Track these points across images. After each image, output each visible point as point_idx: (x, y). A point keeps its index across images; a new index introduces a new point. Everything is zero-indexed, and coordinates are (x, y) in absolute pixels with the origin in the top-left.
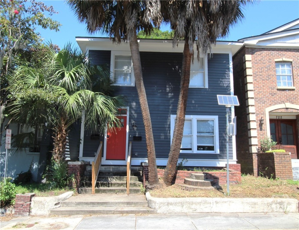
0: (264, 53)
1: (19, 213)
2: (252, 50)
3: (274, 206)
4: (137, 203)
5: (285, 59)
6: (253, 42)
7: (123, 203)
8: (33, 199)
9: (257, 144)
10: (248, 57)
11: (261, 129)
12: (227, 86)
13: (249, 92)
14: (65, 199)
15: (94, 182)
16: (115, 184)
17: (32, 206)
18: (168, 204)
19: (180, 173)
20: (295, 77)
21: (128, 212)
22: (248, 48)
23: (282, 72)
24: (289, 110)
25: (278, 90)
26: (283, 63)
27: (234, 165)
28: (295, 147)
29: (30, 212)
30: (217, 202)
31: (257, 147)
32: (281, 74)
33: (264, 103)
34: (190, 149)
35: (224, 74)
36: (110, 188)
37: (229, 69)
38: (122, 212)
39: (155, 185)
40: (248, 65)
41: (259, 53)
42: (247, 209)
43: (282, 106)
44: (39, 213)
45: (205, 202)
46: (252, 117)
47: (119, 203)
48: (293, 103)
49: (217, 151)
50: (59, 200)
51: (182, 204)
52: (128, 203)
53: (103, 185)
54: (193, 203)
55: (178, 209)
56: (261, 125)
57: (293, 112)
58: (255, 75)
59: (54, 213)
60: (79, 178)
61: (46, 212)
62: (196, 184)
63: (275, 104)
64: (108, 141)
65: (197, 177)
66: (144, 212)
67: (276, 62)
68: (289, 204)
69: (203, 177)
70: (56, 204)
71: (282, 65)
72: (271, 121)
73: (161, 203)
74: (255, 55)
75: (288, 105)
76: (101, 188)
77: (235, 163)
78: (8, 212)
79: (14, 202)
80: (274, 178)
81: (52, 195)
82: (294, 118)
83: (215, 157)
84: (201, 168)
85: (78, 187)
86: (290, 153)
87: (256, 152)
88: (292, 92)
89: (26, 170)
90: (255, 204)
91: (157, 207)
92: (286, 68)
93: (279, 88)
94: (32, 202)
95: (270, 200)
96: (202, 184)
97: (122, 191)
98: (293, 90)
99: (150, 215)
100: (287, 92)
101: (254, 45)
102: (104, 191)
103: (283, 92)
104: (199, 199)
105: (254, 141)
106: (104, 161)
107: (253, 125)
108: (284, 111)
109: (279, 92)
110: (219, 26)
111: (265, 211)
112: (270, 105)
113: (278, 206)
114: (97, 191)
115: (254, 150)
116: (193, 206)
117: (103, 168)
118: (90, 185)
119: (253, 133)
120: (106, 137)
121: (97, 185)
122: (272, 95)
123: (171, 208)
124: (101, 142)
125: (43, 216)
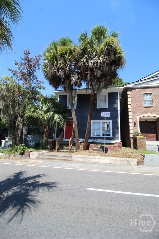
0: (137, 90)
1: (26, 157)
2: (131, 89)
3: (124, 162)
4: (68, 157)
5: (148, 92)
6: (131, 86)
7: (62, 156)
8: (31, 153)
9: (133, 133)
10: (129, 93)
11: (135, 126)
12: (117, 107)
13: (129, 109)
14: (43, 153)
15: (57, 148)
16: (65, 149)
17: (30, 155)
18: (78, 158)
19: (91, 145)
20: (153, 101)
21: (62, 160)
22: (129, 89)
23: (147, 99)
24: (150, 117)
25: (144, 107)
26: (147, 94)
27: (119, 143)
28: (155, 135)
29: (29, 157)
30: (98, 158)
31: (133, 135)
32: (146, 100)
33: (137, 114)
34: (100, 135)
35: (115, 102)
36: (63, 150)
37: (118, 99)
38: (60, 160)
39: (78, 150)
40: (129, 96)
41: (134, 90)
42: (112, 162)
43: (146, 115)
44: (33, 158)
45: (94, 158)
46: (130, 121)
47: (61, 156)
48: (152, 113)
49: (112, 136)
50: (40, 153)
51: (84, 158)
52: (64, 156)
53: (61, 149)
54: (88, 158)
55: (82, 160)
56: (135, 124)
57: (152, 118)
58: (132, 101)
59: (37, 158)
60: (51, 146)
61: (35, 158)
62: (96, 150)
63: (143, 114)
64: (66, 131)
65: (97, 147)
66: (69, 160)
67: (143, 94)
68: (133, 161)
69: (100, 148)
70: (39, 155)
71: (147, 95)
72: (140, 122)
73: (75, 157)
74: (132, 92)
75: (149, 114)
76: (60, 150)
77: (120, 142)
78: (23, 157)
79: (25, 153)
80: (137, 149)
81: (38, 152)
82: (155, 120)
83: (110, 139)
84: (100, 143)
85: (51, 149)
86: (145, 138)
87: (132, 137)
88: (151, 108)
89: (38, 142)
90: (116, 160)
91: (74, 159)
92: (149, 96)
93: (144, 106)
94: (30, 154)
95: (123, 159)
96: (98, 150)
97: (67, 152)
98: (152, 107)
99: (70, 162)
100: (149, 108)
101: (131, 87)
102: (60, 151)
103: (147, 108)
104: (91, 157)
105: (131, 132)
106: (64, 140)
107: (131, 124)
108: (147, 117)
109: (144, 108)
110: (103, 82)
111: (121, 163)
112: (140, 115)
113: (127, 162)
114: (58, 151)
115: (131, 136)
116: (88, 159)
117: (63, 142)
118: (55, 149)
119: (131, 128)
120: (65, 130)
121: (58, 149)
122: (141, 110)
123: (80, 159)
124: (63, 132)
125: (33, 159)
